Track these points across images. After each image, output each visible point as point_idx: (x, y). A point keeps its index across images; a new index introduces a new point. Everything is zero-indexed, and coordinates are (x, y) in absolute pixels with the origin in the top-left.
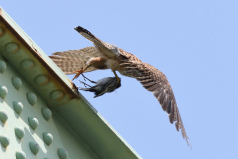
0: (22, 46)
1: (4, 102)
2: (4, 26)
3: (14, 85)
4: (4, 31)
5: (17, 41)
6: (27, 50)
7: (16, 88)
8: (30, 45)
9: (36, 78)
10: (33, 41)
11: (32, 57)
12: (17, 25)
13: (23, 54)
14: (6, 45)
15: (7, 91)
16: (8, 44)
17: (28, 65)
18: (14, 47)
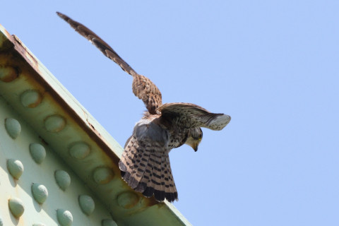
0: (70, 121)
1: (42, 211)
2: (42, 90)
3: (58, 182)
4: (41, 97)
5: (62, 113)
6: (80, 128)
7: (60, 187)
8: (84, 120)
9: (93, 172)
10: (88, 113)
11: (87, 138)
12: (63, 87)
13: (73, 133)
14: (45, 120)
15: (47, 194)
16: (48, 117)
17: (81, 151)
18: (58, 123)
